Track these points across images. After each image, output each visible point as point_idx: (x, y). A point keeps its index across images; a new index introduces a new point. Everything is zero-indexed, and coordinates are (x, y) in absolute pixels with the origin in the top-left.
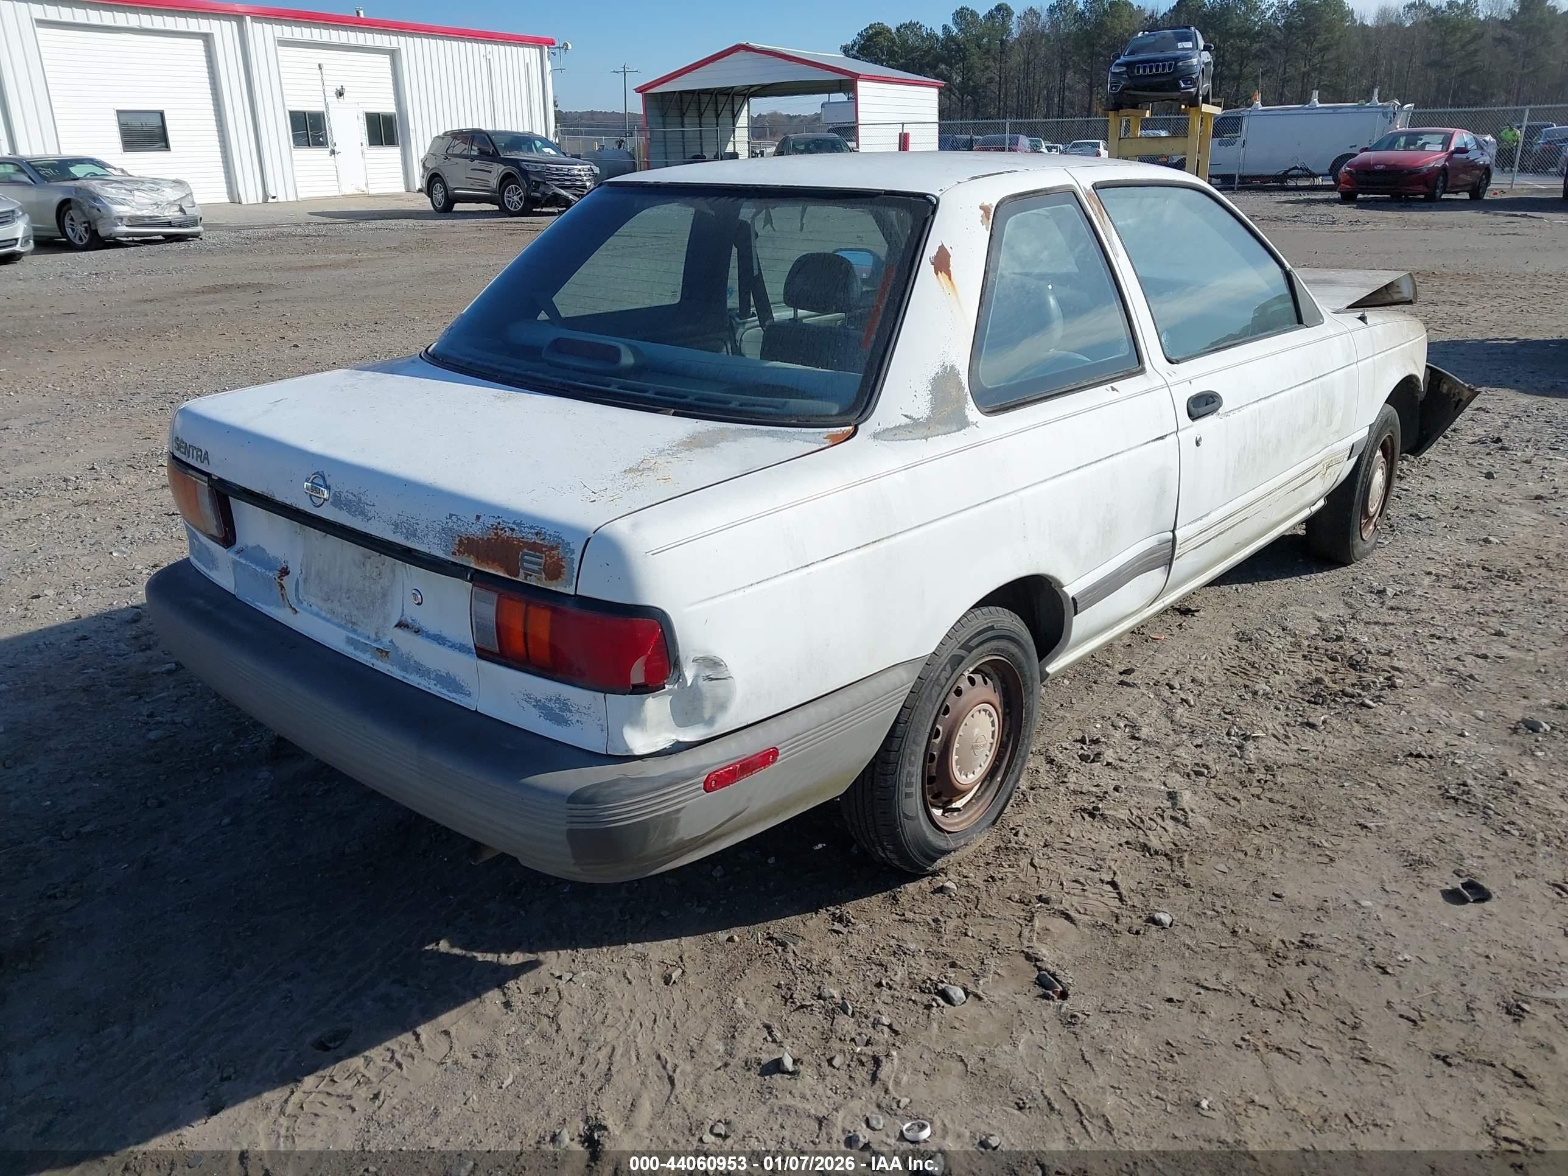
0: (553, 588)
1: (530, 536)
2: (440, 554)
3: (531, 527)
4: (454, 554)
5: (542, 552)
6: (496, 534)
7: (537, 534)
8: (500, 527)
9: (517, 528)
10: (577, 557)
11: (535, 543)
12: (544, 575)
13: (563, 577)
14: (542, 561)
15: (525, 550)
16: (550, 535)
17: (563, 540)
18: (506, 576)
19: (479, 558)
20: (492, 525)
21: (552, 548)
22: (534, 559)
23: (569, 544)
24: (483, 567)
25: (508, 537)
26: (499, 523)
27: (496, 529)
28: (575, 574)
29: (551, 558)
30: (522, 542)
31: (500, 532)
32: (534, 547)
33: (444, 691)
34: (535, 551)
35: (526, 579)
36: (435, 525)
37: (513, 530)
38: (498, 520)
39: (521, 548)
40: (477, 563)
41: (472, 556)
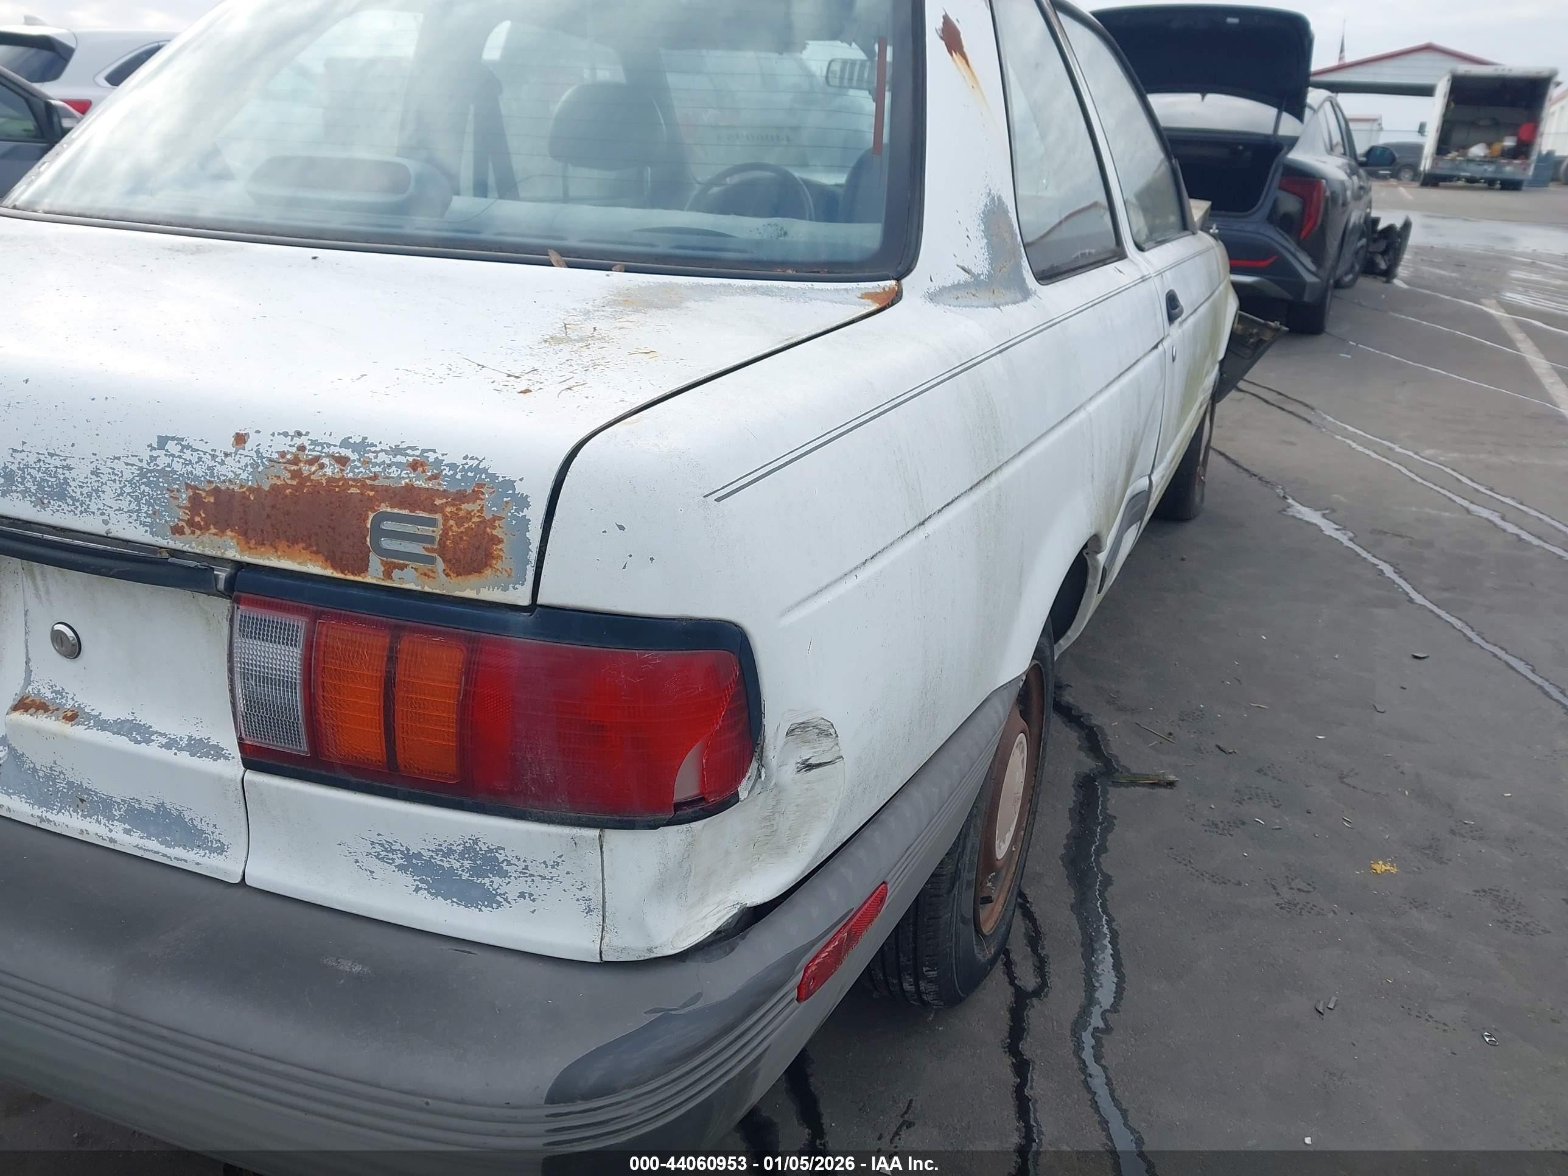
0: (469, 594)
1: (394, 472)
2: (138, 533)
3: (396, 451)
4: (177, 531)
5: (440, 509)
6: (296, 474)
7: (414, 466)
8: (309, 454)
9: (354, 456)
10: (536, 513)
11: (410, 488)
12: (440, 565)
13: (498, 565)
14: (436, 532)
15: (385, 508)
16: (453, 466)
17: (494, 477)
18: (329, 572)
19: (247, 535)
20: (283, 455)
21: (461, 497)
22: (409, 528)
23: (510, 484)
24: (261, 555)
25: (330, 480)
26: (302, 448)
27: (296, 461)
28: (533, 556)
29: (460, 522)
30: (373, 488)
31: (306, 469)
32: (408, 497)
33: (153, 844)
34: (413, 507)
35: (388, 575)
36: (119, 466)
37: (342, 461)
38: (298, 441)
39: (370, 503)
40: (242, 552)
41: (229, 533)
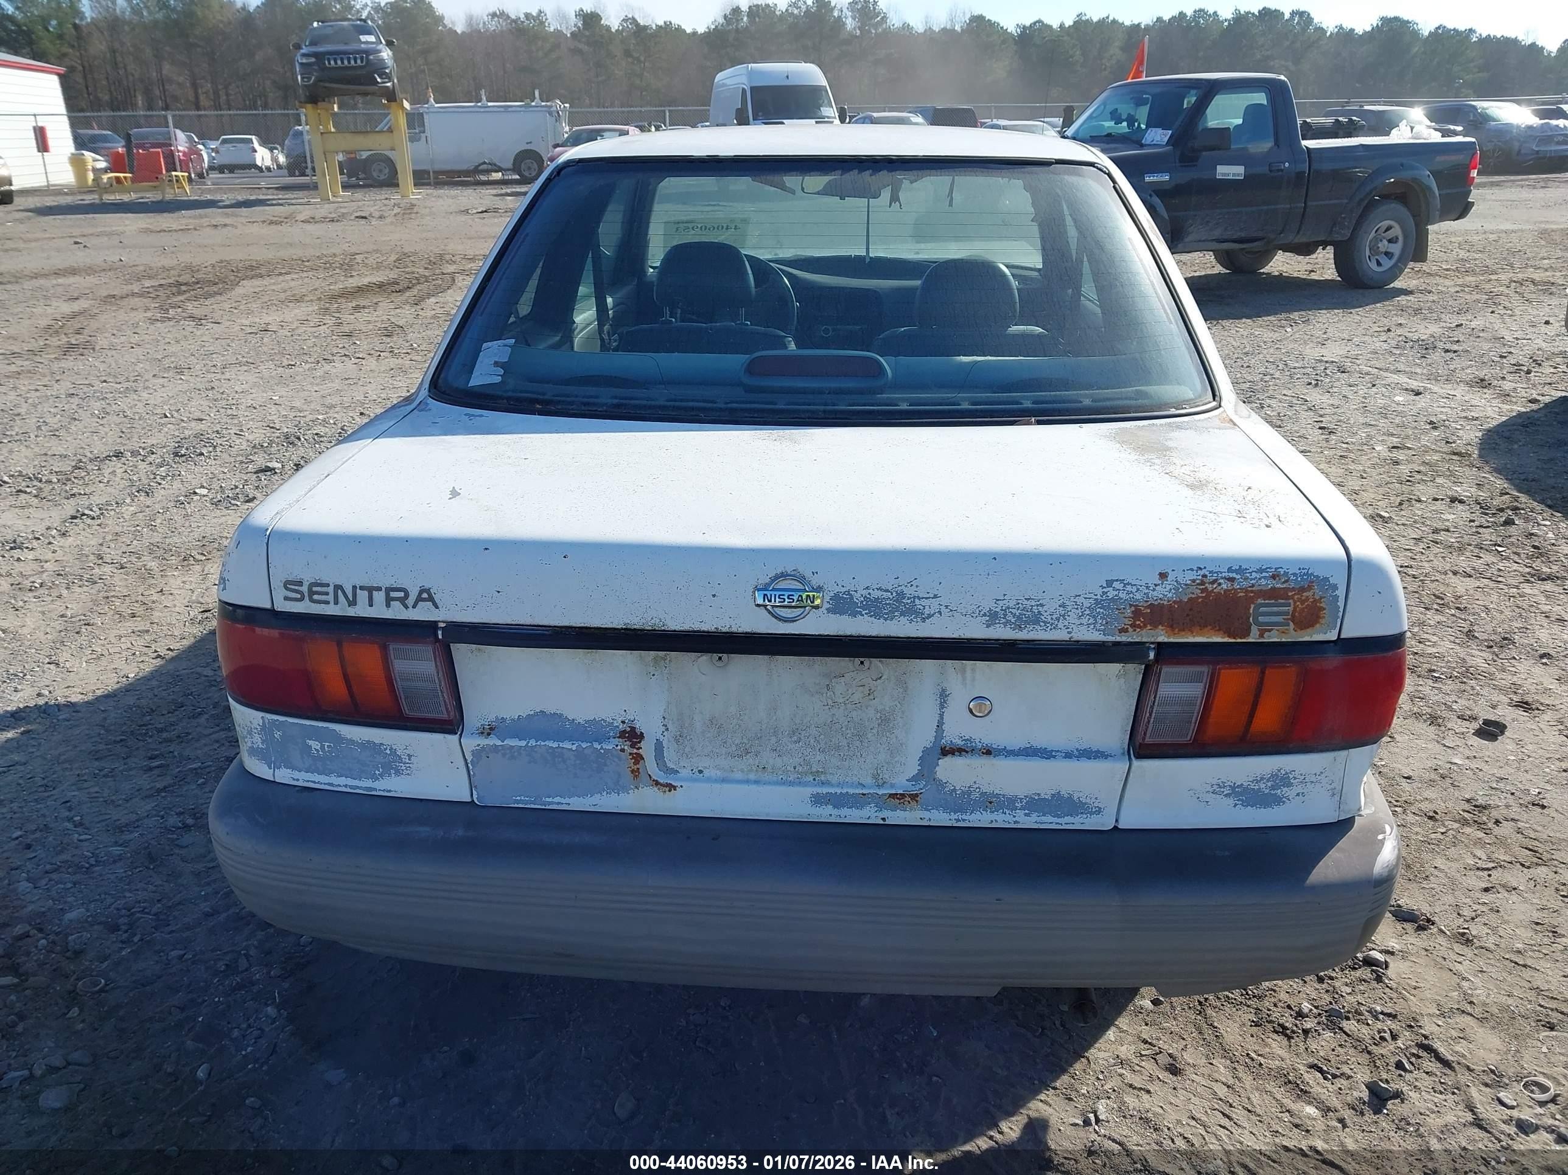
0: (1307, 639)
1: (1263, 582)
2: (1095, 636)
3: (1261, 571)
4: (1123, 631)
5: (1292, 597)
6: (1203, 591)
7: (1274, 577)
8: (1210, 578)
9: (1238, 577)
10: (1341, 592)
11: (1273, 589)
12: (1292, 625)
13: (1323, 621)
14: (1291, 608)
15: (1260, 601)
16: (1294, 574)
17: (1317, 577)
18: (1226, 640)
19: (1173, 627)
20: (1194, 581)
21: (1303, 590)
22: (1275, 609)
23: (1326, 579)
24: (1183, 637)
25: (1225, 591)
26: (1205, 576)
27: (1202, 583)
28: (1341, 614)
29: (1303, 602)
30: (1252, 592)
31: (1210, 587)
32: (1273, 594)
33: (1049, 819)
34: (1276, 598)
35: (1261, 636)
36: (1079, 600)
37: (1232, 580)
38: (1201, 573)
39: (1250, 600)
40: (1169, 637)
41: (1160, 627)
